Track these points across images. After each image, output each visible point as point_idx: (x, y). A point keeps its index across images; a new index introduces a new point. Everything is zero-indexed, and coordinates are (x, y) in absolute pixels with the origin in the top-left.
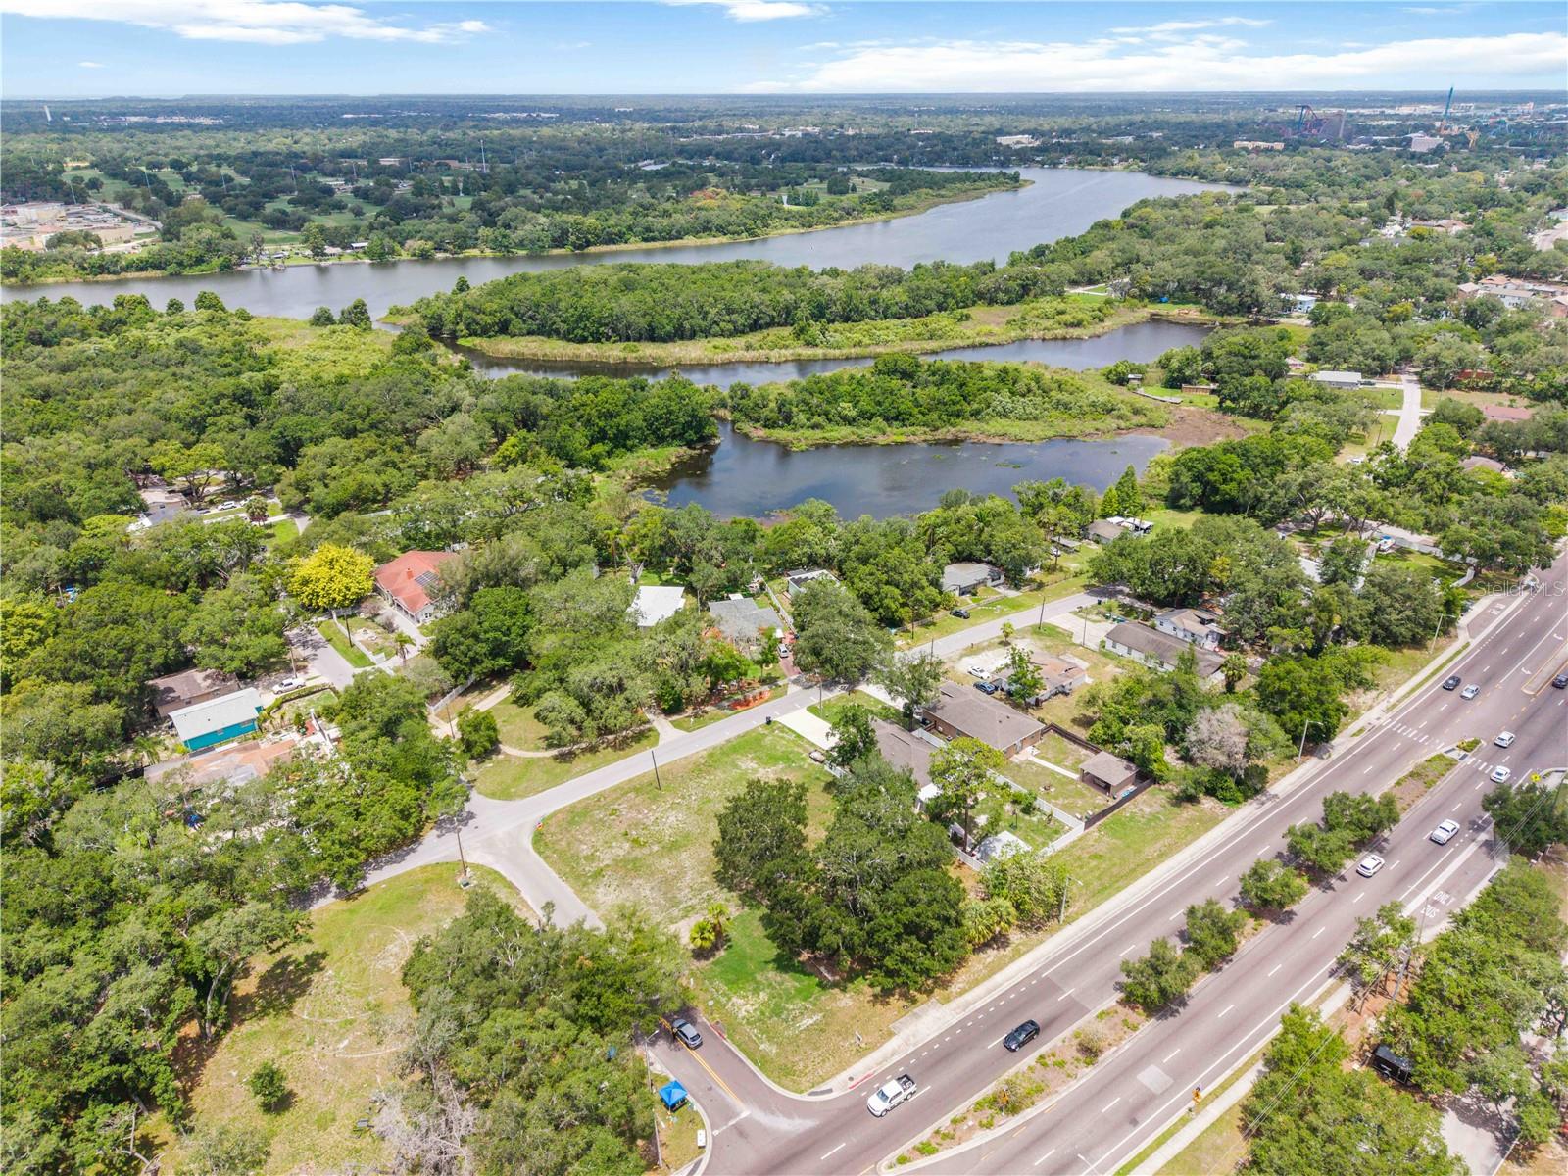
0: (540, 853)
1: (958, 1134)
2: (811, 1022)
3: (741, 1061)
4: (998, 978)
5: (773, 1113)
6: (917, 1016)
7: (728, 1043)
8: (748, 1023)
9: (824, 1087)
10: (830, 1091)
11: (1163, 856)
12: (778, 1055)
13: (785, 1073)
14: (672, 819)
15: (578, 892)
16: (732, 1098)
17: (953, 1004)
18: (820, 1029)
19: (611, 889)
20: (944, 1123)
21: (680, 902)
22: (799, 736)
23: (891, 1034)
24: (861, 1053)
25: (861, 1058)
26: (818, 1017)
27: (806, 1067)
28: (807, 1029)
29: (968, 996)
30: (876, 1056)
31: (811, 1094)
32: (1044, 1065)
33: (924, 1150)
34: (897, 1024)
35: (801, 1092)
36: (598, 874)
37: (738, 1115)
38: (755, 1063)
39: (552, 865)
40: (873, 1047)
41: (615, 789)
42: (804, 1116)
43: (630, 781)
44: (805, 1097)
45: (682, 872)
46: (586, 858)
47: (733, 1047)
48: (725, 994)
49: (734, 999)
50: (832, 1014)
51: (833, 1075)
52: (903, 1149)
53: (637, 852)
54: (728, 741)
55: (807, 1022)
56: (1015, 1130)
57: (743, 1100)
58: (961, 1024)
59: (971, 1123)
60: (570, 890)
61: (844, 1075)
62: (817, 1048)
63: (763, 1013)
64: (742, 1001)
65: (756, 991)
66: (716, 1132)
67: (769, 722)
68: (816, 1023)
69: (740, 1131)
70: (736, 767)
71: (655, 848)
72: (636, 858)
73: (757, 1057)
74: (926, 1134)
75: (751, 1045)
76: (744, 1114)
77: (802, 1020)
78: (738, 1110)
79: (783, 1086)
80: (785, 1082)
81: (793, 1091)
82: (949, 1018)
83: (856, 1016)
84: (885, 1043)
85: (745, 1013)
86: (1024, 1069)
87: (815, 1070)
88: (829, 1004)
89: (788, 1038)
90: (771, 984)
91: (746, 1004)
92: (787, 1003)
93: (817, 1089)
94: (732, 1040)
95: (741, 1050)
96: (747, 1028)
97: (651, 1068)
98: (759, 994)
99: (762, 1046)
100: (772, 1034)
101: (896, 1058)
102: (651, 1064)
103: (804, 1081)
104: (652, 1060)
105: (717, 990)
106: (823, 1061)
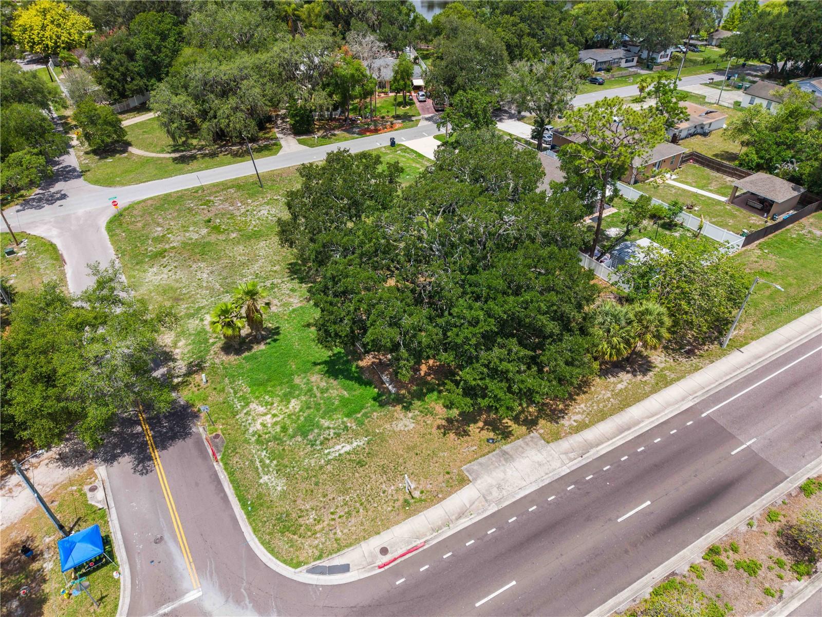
0: (110, 231)
2: (348, 448)
3: (225, 498)
4: (635, 411)
5: (238, 601)
6: (507, 457)
7: (219, 467)
8: (258, 442)
9: (337, 561)
10: (345, 568)
12: (284, 495)
13: (282, 527)
16: (184, 563)
17: (565, 444)
18: (358, 461)
19: (165, 270)
22: (420, 155)
23: (463, 481)
24: (411, 506)
25: (409, 515)
26: (359, 443)
27: (318, 521)
28: (340, 459)
29: (589, 434)
30: (434, 514)
32: (720, 567)
34: (474, 466)
35: (298, 565)
36: (159, 255)
37: (183, 593)
38: (244, 505)
39: (115, 243)
40: (432, 499)
43: (236, 180)
44: (302, 576)
46: (155, 239)
47: (223, 476)
48: (244, 398)
49: (253, 406)
50: (382, 438)
51: (358, 541)
55: (342, 448)
57: (200, 568)
58: (575, 476)
61: (375, 543)
62: (345, 491)
63: (284, 429)
64: (262, 409)
65: (286, 398)
67: (393, 145)
68: (355, 451)
71: (234, 235)
72: (209, 243)
73: (252, 494)
75: (250, 475)
76: (189, 598)
77: (335, 444)
78: (185, 585)
79: (272, 551)
80: (281, 543)
81: (285, 562)
82: (556, 464)
83: (415, 447)
84: (450, 494)
85: (259, 427)
86: (685, 569)
87: (332, 528)
88: (380, 426)
89: (306, 470)
90: (310, 390)
91: (266, 414)
92: (323, 418)
93: (326, 563)
94: (226, 464)
95: (232, 482)
96: (254, 449)
97: (89, 495)
98: (289, 402)
99: (265, 479)
100: (286, 462)
101: (465, 523)
102: (93, 489)
103: (308, 546)
104: (98, 483)
105: (235, 393)
106: (349, 514)
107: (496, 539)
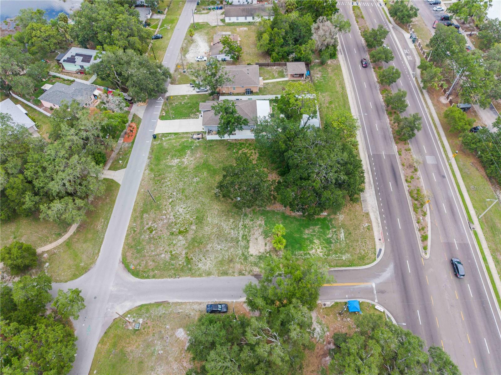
0: (148, 277)
1: (424, 225)
2: (343, 234)
3: (345, 270)
4: (365, 167)
5: (380, 275)
6: (365, 201)
8: (328, 255)
9: (378, 251)
10: (380, 250)
11: (343, 88)
12: (352, 255)
13: (362, 259)
14: (181, 210)
15: (193, 275)
16: (363, 285)
18: (348, 234)
19: (204, 260)
20: (416, 226)
21: (237, 238)
22: (175, 134)
23: (368, 214)
24: (370, 228)
25: (372, 230)
26: (342, 231)
27: (364, 250)
28: (346, 238)
29: (367, 181)
30: (374, 225)
31: (378, 257)
32: (410, 182)
33: (424, 238)
34: (364, 209)
35: (375, 260)
36: (188, 260)
37: (372, 288)
38: (351, 266)
39: (162, 276)
40: (370, 223)
41: (134, 219)
42: (387, 266)
43: (134, 210)
44: (378, 260)
45: (219, 227)
46: (171, 259)
47: (336, 269)
48: (305, 254)
49: (311, 252)
50: (343, 225)
51: (374, 244)
52: (420, 245)
53: (190, 236)
54: (149, 158)
55: (342, 236)
56: (430, 208)
57: (366, 281)
58: (377, 192)
59: (421, 218)
60: (188, 278)
61: (377, 240)
62: (358, 241)
63: (326, 247)
64: (314, 251)
65: (312, 242)
66: (376, 301)
67: (155, 137)
68: (345, 233)
69: (381, 292)
70: (173, 166)
71: (194, 227)
72: (193, 239)
73: (348, 263)
74: (418, 235)
75: (340, 261)
76: (374, 285)
77: (340, 236)
78: (370, 286)
79: (368, 264)
80: (367, 262)
81: (373, 262)
82: (372, 192)
83: (351, 219)
84: (370, 218)
85: (321, 254)
86: (408, 188)
87: (367, 248)
88: (338, 223)
89: (346, 247)
90: (312, 235)
91: (316, 251)
92: (326, 236)
93: (377, 253)
94: (332, 267)
95: (340, 267)
96: (330, 258)
97: (326, 306)
98: (314, 242)
99: (344, 258)
100: (339, 251)
101: (379, 220)
102: (325, 305)
103: (371, 255)
104: (323, 303)
105: (302, 256)
106: (365, 243)
107: (386, 216)
